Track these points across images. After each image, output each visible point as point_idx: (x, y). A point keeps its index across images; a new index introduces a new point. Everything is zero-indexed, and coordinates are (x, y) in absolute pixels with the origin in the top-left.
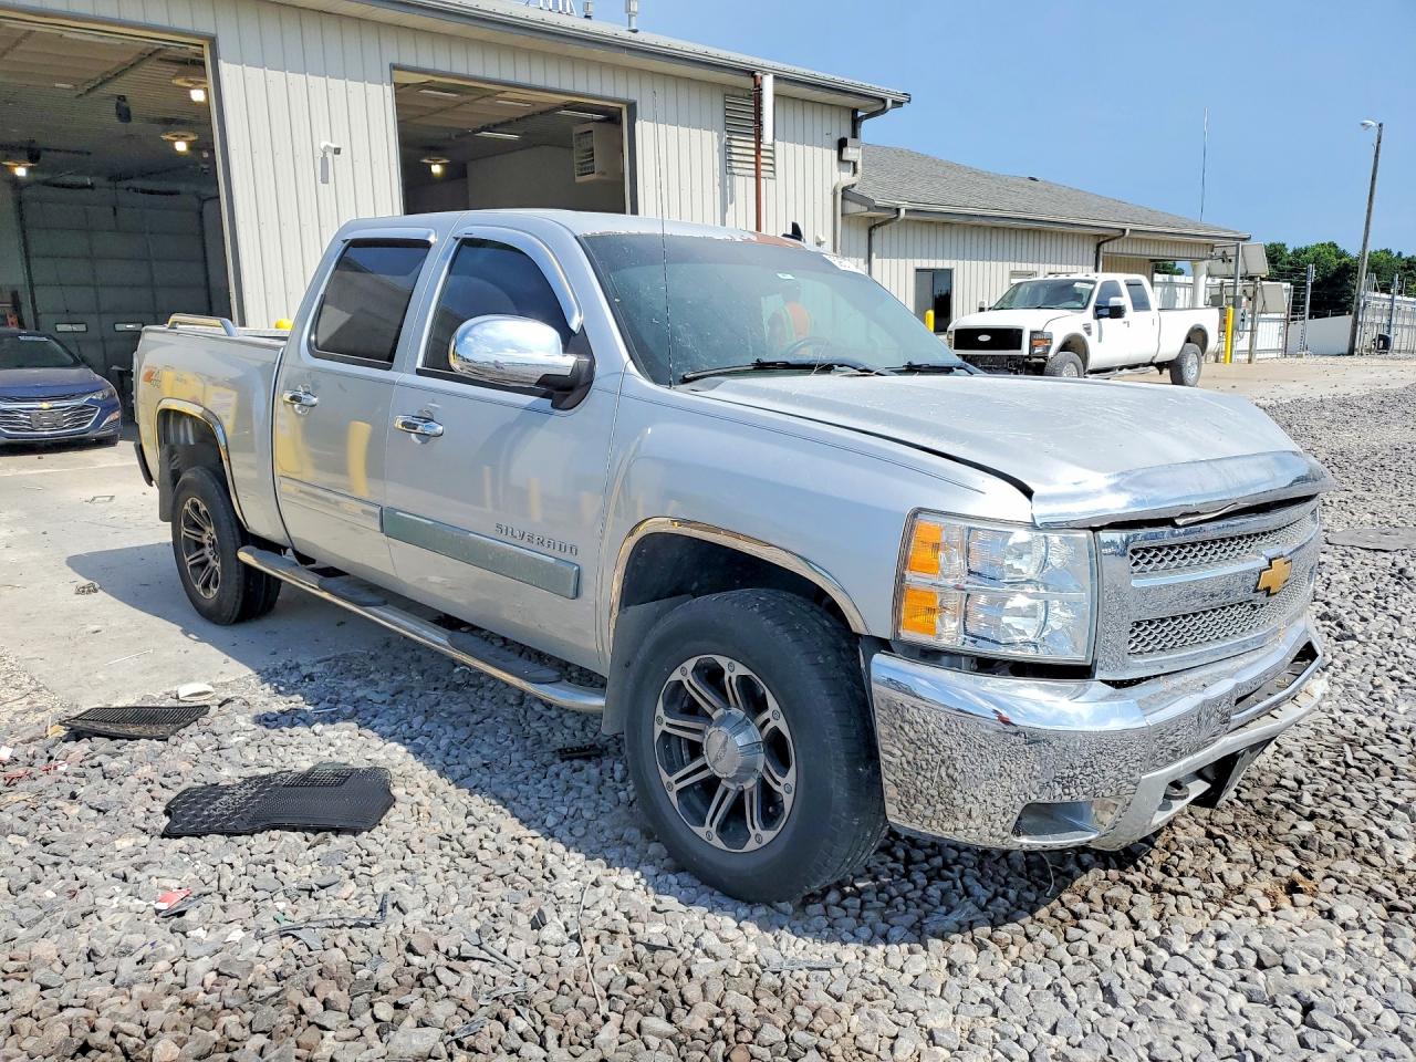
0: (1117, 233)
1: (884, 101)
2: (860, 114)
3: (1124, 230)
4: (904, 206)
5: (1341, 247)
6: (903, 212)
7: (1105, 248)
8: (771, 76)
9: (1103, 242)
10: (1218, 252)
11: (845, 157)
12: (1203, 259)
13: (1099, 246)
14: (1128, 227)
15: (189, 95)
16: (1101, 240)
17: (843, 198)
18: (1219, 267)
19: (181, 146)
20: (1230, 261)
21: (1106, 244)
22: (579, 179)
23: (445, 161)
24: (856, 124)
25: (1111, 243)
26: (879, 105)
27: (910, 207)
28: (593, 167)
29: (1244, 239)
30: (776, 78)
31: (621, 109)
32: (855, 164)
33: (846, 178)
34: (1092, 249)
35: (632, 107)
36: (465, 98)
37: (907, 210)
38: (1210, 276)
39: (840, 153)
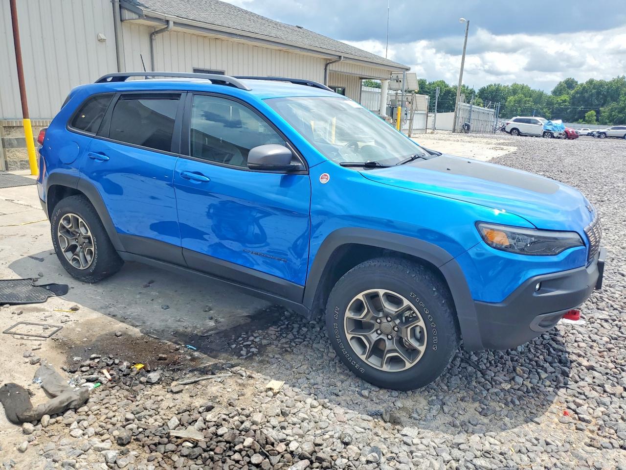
0: (336, 58)
3: (340, 57)
4: (172, 18)
6: (171, 23)
7: (331, 67)
9: (329, 63)
10: (394, 76)
12: (386, 80)
13: (326, 65)
14: (342, 55)
18: (395, 85)
20: (400, 81)
21: (331, 65)
25: (334, 64)
27: (177, 20)
34: (323, 67)
37: (174, 23)
38: (390, 89)
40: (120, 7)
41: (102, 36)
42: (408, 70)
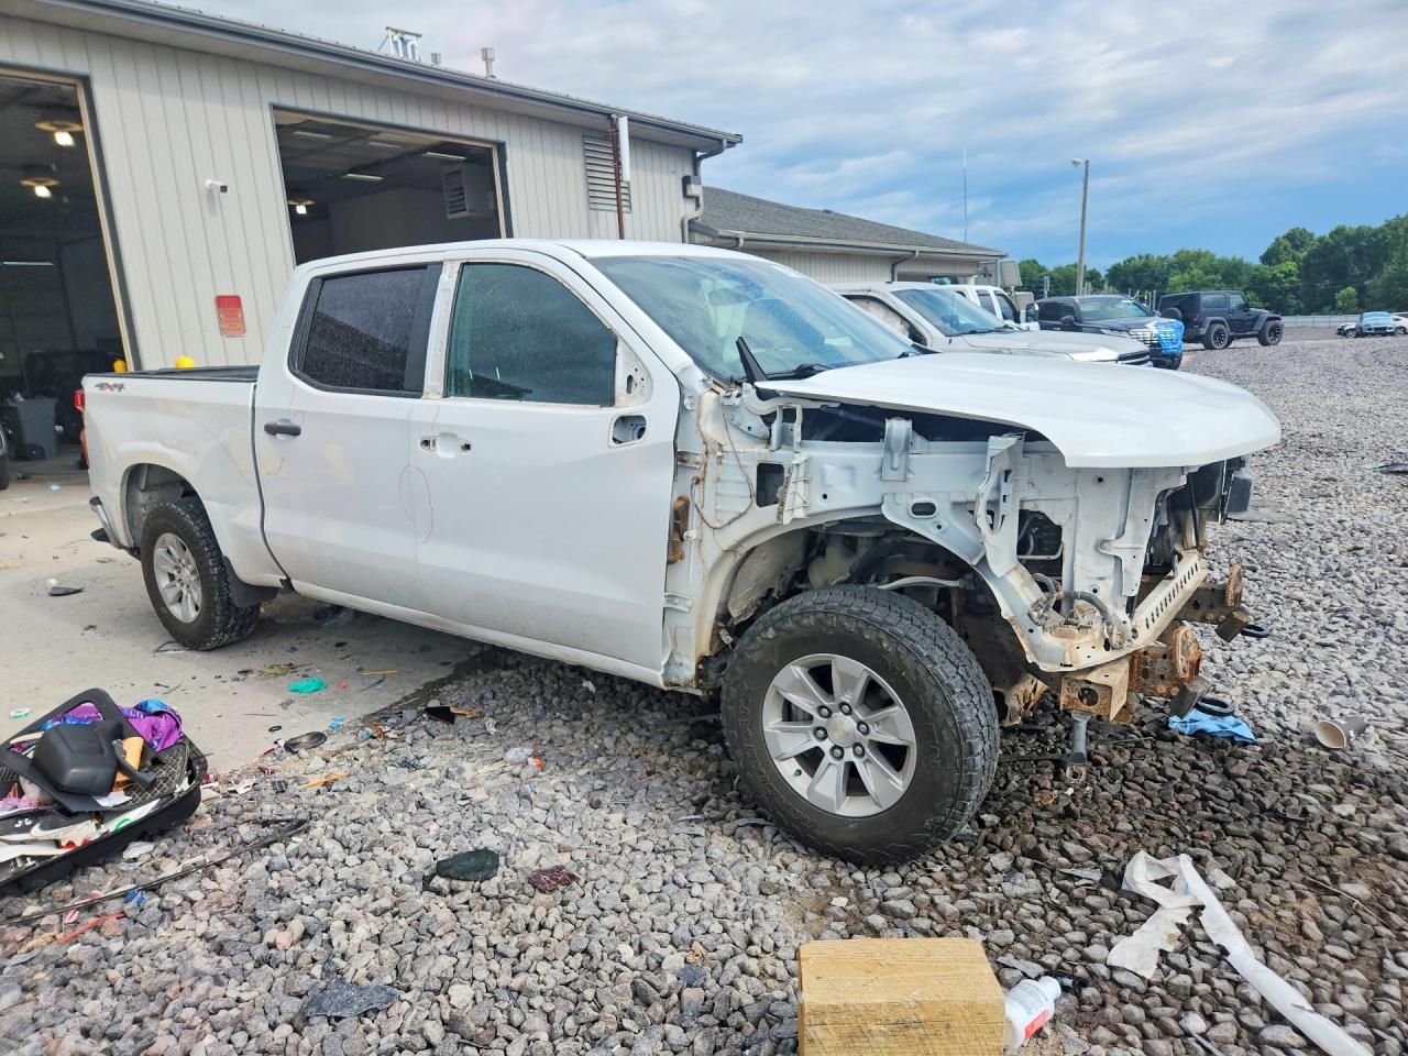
0: (909, 255)
1: (720, 141)
2: (699, 154)
3: (914, 252)
4: (742, 235)
5: (1042, 263)
6: (741, 241)
7: (898, 268)
8: (626, 118)
9: (898, 261)
10: (982, 269)
11: (689, 193)
12: (971, 276)
13: (893, 266)
14: (917, 249)
15: (54, 138)
16: (896, 260)
17: (690, 230)
19: (42, 191)
21: (901, 265)
22: (450, 217)
23: (309, 203)
24: (696, 163)
25: (904, 261)
26: (715, 144)
27: (748, 236)
28: (463, 205)
29: (1003, 257)
30: (629, 120)
31: (490, 150)
32: (697, 199)
33: (689, 211)
34: (889, 269)
35: (501, 146)
36: (338, 140)
37: (745, 240)
39: (685, 190)
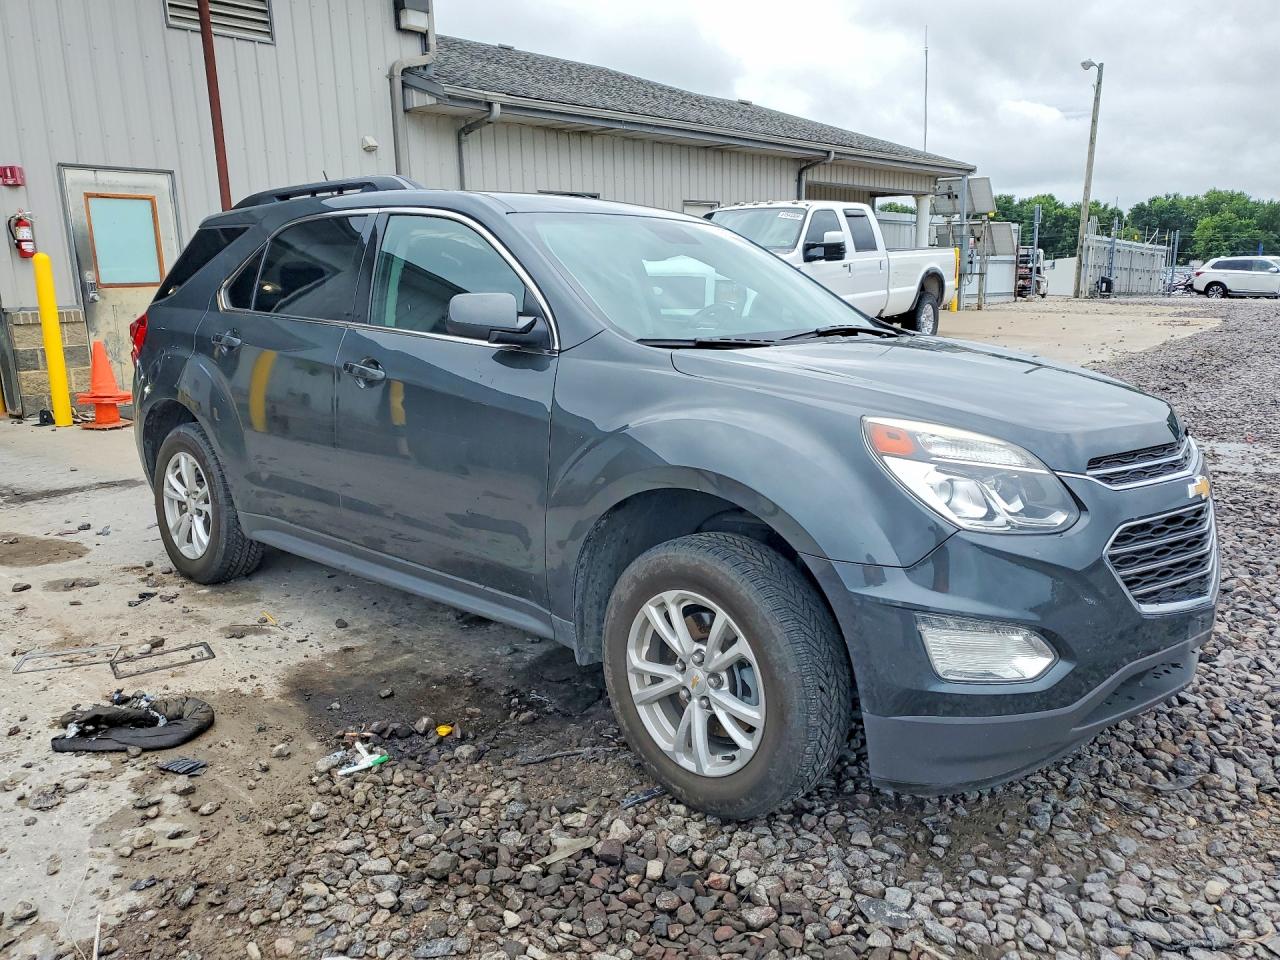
0: (820, 156)
3: (828, 153)
4: (498, 98)
6: (497, 108)
7: (808, 177)
9: (805, 168)
10: (944, 189)
11: (403, 25)
12: (926, 194)
13: (800, 172)
14: (833, 149)
16: (804, 165)
17: (405, 82)
18: (945, 204)
20: (956, 197)
21: (810, 171)
25: (815, 168)
27: (508, 100)
32: (424, 39)
33: (410, 55)
34: (793, 177)
37: (502, 107)
38: (934, 212)
39: (397, 19)
40: (404, 85)
41: (371, 142)
42: (971, 170)
